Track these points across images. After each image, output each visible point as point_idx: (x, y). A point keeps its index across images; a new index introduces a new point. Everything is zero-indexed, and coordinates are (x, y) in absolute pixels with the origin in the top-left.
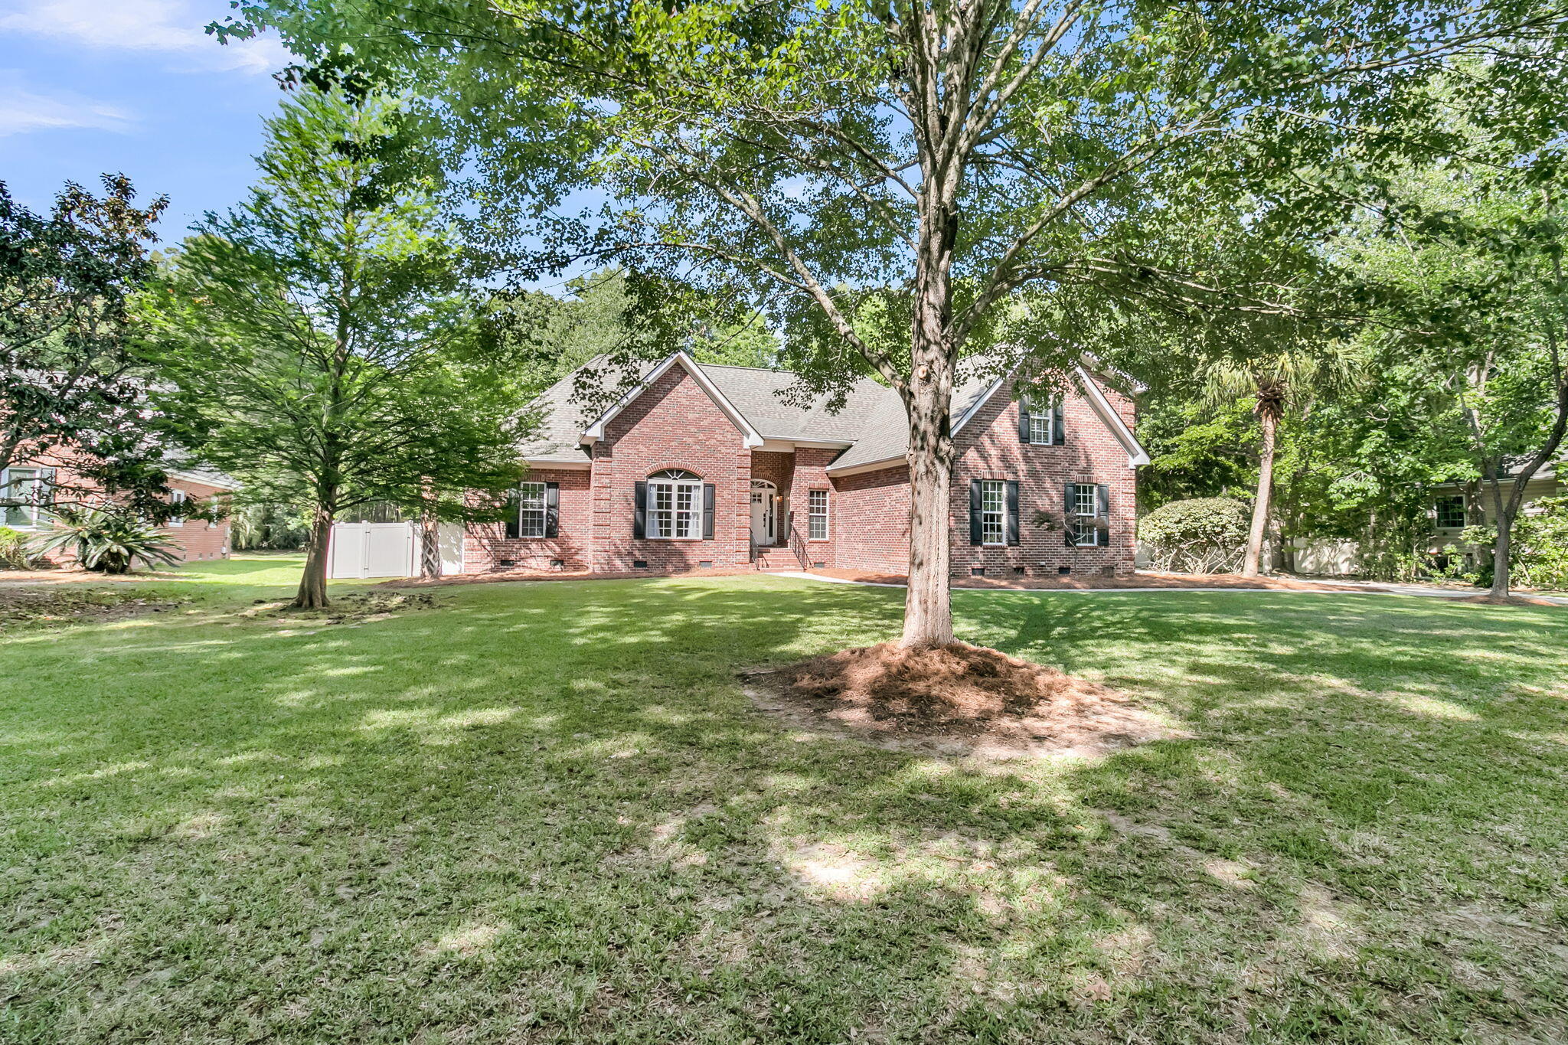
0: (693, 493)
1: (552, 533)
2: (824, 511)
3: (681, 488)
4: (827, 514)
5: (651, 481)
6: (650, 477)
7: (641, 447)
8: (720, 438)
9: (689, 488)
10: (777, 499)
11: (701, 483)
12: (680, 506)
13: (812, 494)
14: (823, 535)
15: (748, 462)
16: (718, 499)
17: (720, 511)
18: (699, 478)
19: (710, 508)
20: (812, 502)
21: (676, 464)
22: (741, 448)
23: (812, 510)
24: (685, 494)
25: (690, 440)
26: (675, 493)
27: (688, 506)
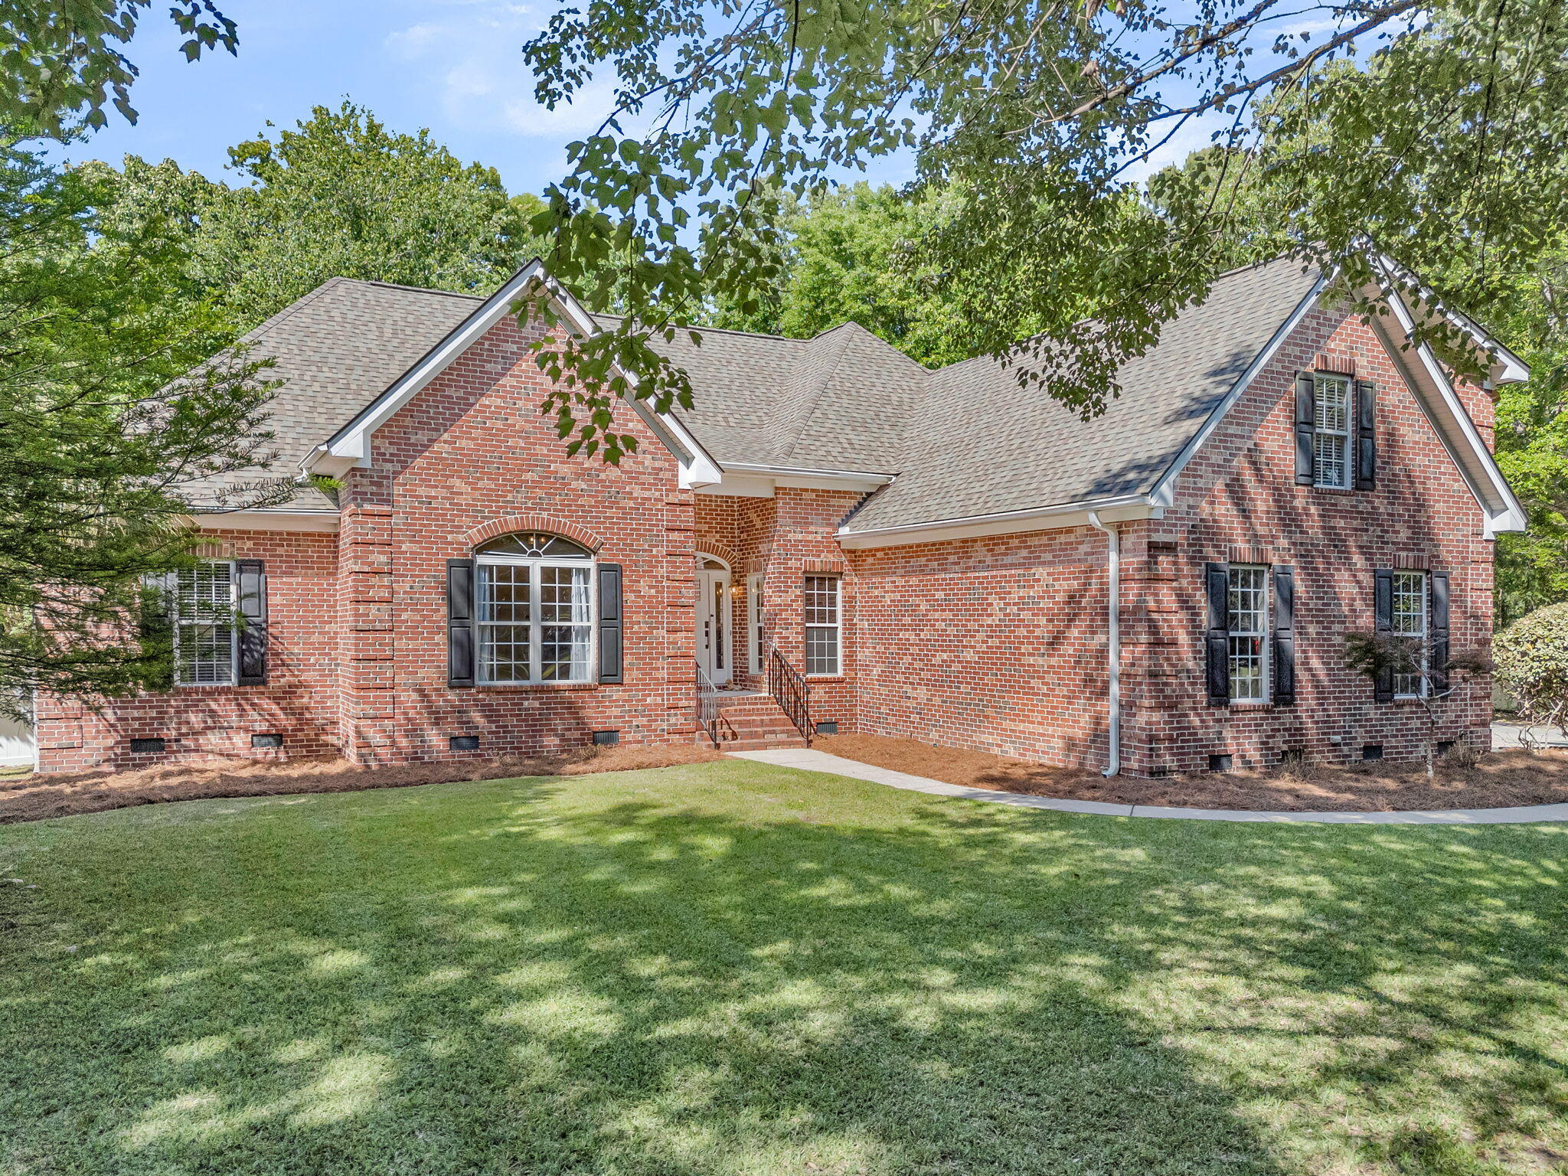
0: (576, 584)
1: (253, 674)
2: (833, 619)
3: (548, 574)
4: (839, 624)
5: (483, 560)
6: (482, 549)
7: (457, 483)
9: (566, 574)
10: (730, 592)
11: (591, 564)
12: (548, 612)
13: (809, 580)
14: (833, 668)
15: (688, 517)
16: (629, 597)
17: (635, 623)
18: (585, 551)
19: (612, 617)
20: (809, 600)
21: (540, 519)
22: (672, 485)
23: (809, 616)
24: (558, 583)
26: (536, 582)
27: (566, 612)
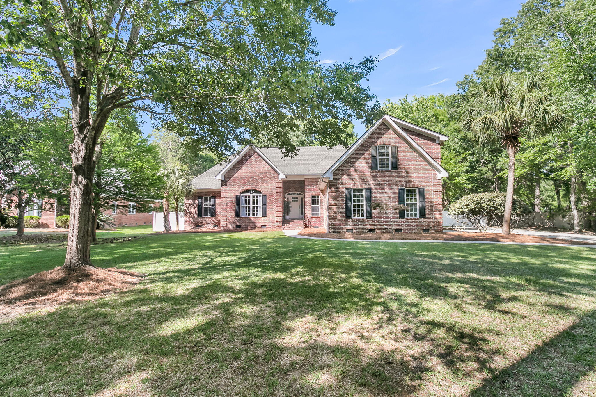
0: (259, 199)
1: (213, 215)
2: (318, 204)
3: (254, 197)
4: (320, 205)
5: (242, 195)
6: (242, 192)
7: (238, 182)
8: (269, 176)
9: (257, 197)
11: (261, 195)
12: (254, 204)
13: (313, 197)
14: (318, 214)
15: (281, 185)
16: (268, 200)
17: (269, 205)
18: (261, 193)
19: (265, 204)
20: (313, 200)
21: (252, 187)
22: (277, 179)
23: (313, 204)
24: (256, 199)
25: (257, 178)
26: (251, 199)
27: (257, 204)
